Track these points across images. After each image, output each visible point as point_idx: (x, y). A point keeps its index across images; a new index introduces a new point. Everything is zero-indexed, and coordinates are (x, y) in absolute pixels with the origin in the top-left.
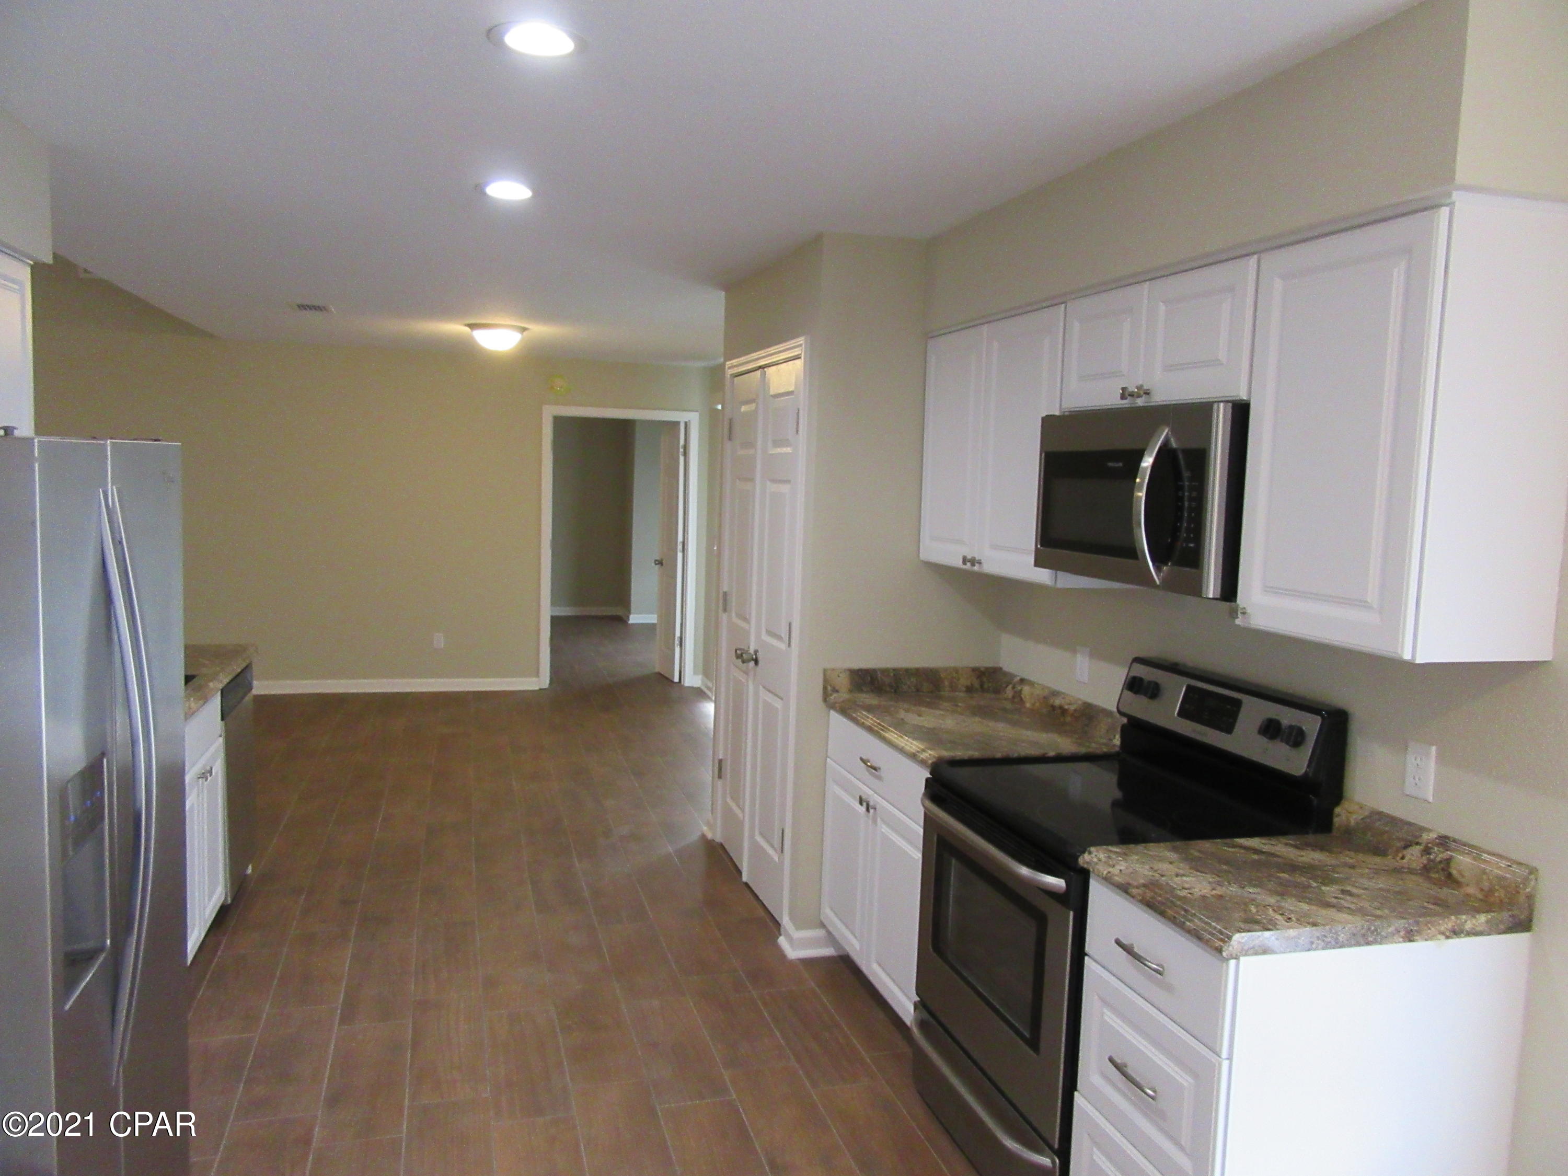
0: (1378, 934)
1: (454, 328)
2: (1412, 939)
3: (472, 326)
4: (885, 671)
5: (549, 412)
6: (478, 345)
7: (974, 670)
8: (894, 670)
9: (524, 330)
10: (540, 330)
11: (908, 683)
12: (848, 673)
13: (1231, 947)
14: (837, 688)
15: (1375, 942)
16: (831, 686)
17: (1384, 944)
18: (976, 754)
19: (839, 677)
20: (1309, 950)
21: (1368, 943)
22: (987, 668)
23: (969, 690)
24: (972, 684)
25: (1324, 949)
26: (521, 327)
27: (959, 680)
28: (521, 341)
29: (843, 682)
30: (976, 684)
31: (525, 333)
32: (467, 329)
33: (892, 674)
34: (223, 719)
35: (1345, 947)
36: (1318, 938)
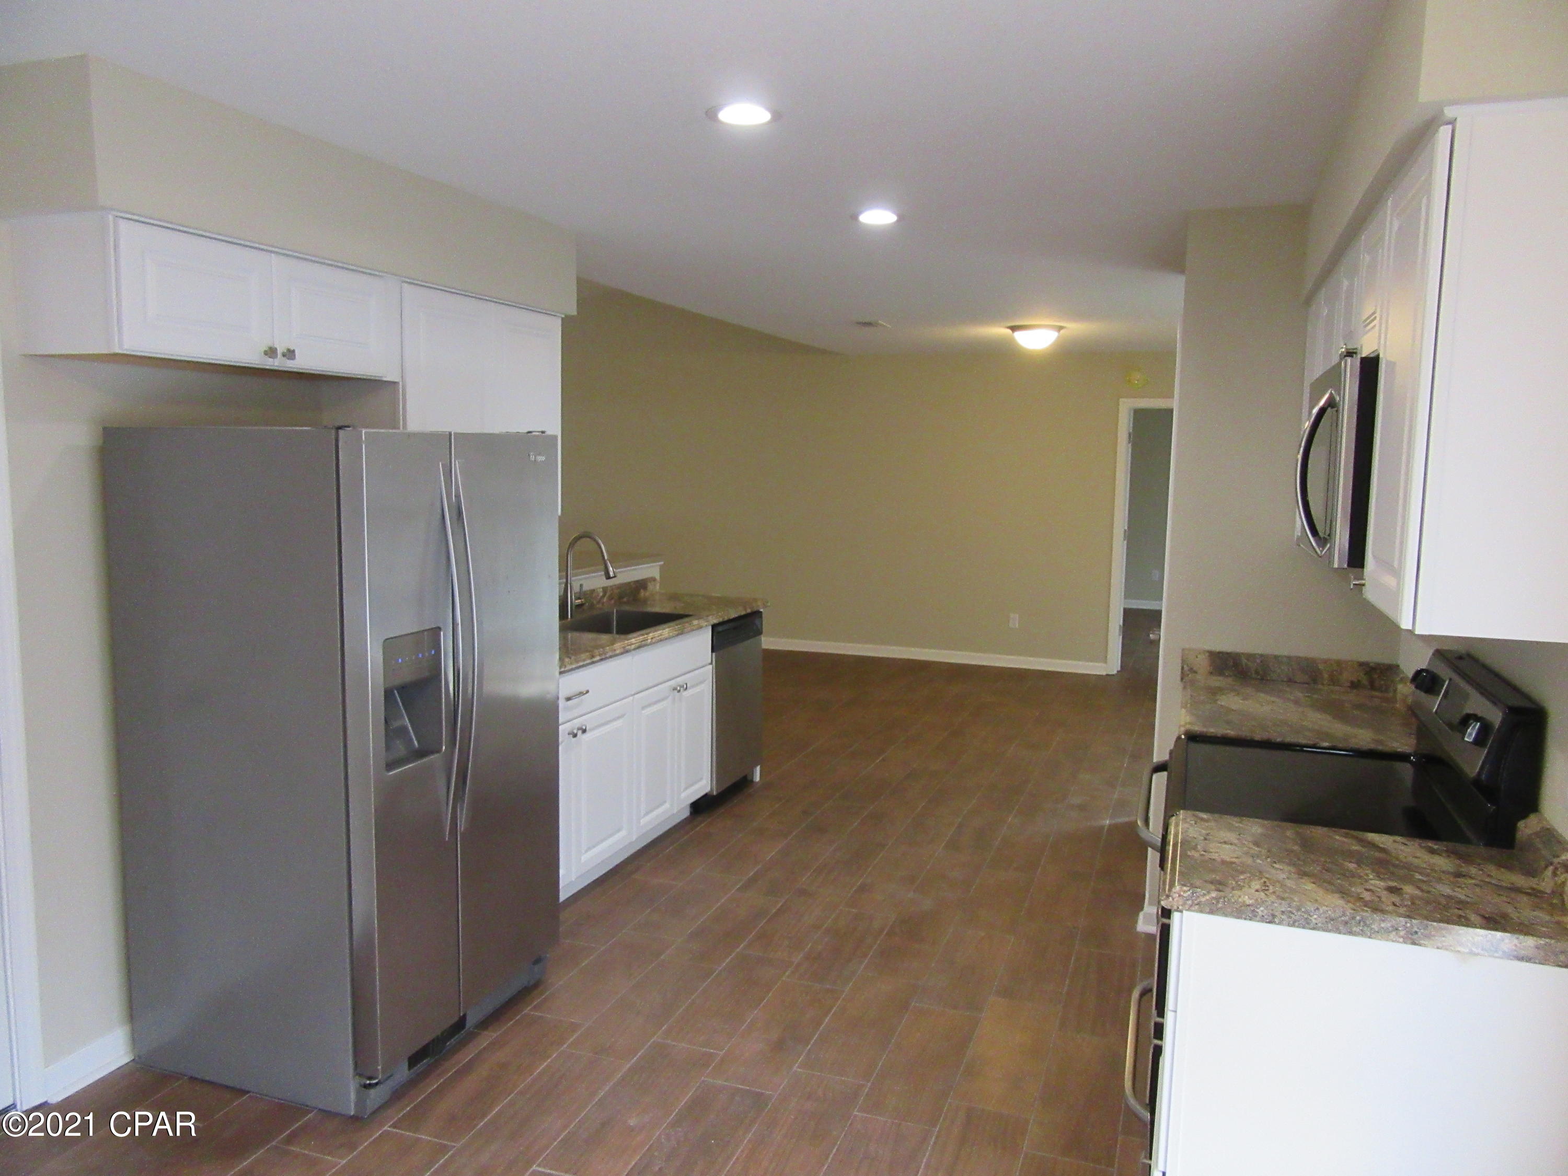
0: (1365, 925)
1: (999, 331)
2: (1417, 942)
3: (1014, 329)
4: (1250, 657)
5: (1126, 408)
6: (1018, 345)
7: (1361, 664)
8: (1262, 655)
9: (1060, 328)
10: (1076, 328)
11: (1279, 671)
12: (1207, 654)
13: (1171, 898)
14: (1195, 669)
15: (1362, 934)
16: (1188, 666)
17: (1375, 938)
18: (1231, 733)
19: (1197, 657)
20: (1270, 922)
21: (1351, 933)
22: (1379, 664)
23: (1354, 685)
24: (1359, 681)
25: (1289, 925)
26: (1057, 326)
27: (1341, 674)
28: (1058, 337)
29: (1202, 664)
30: (1365, 681)
31: (1062, 332)
32: (1009, 331)
33: (1258, 661)
34: (713, 651)
35: (1319, 930)
36: (1283, 912)
